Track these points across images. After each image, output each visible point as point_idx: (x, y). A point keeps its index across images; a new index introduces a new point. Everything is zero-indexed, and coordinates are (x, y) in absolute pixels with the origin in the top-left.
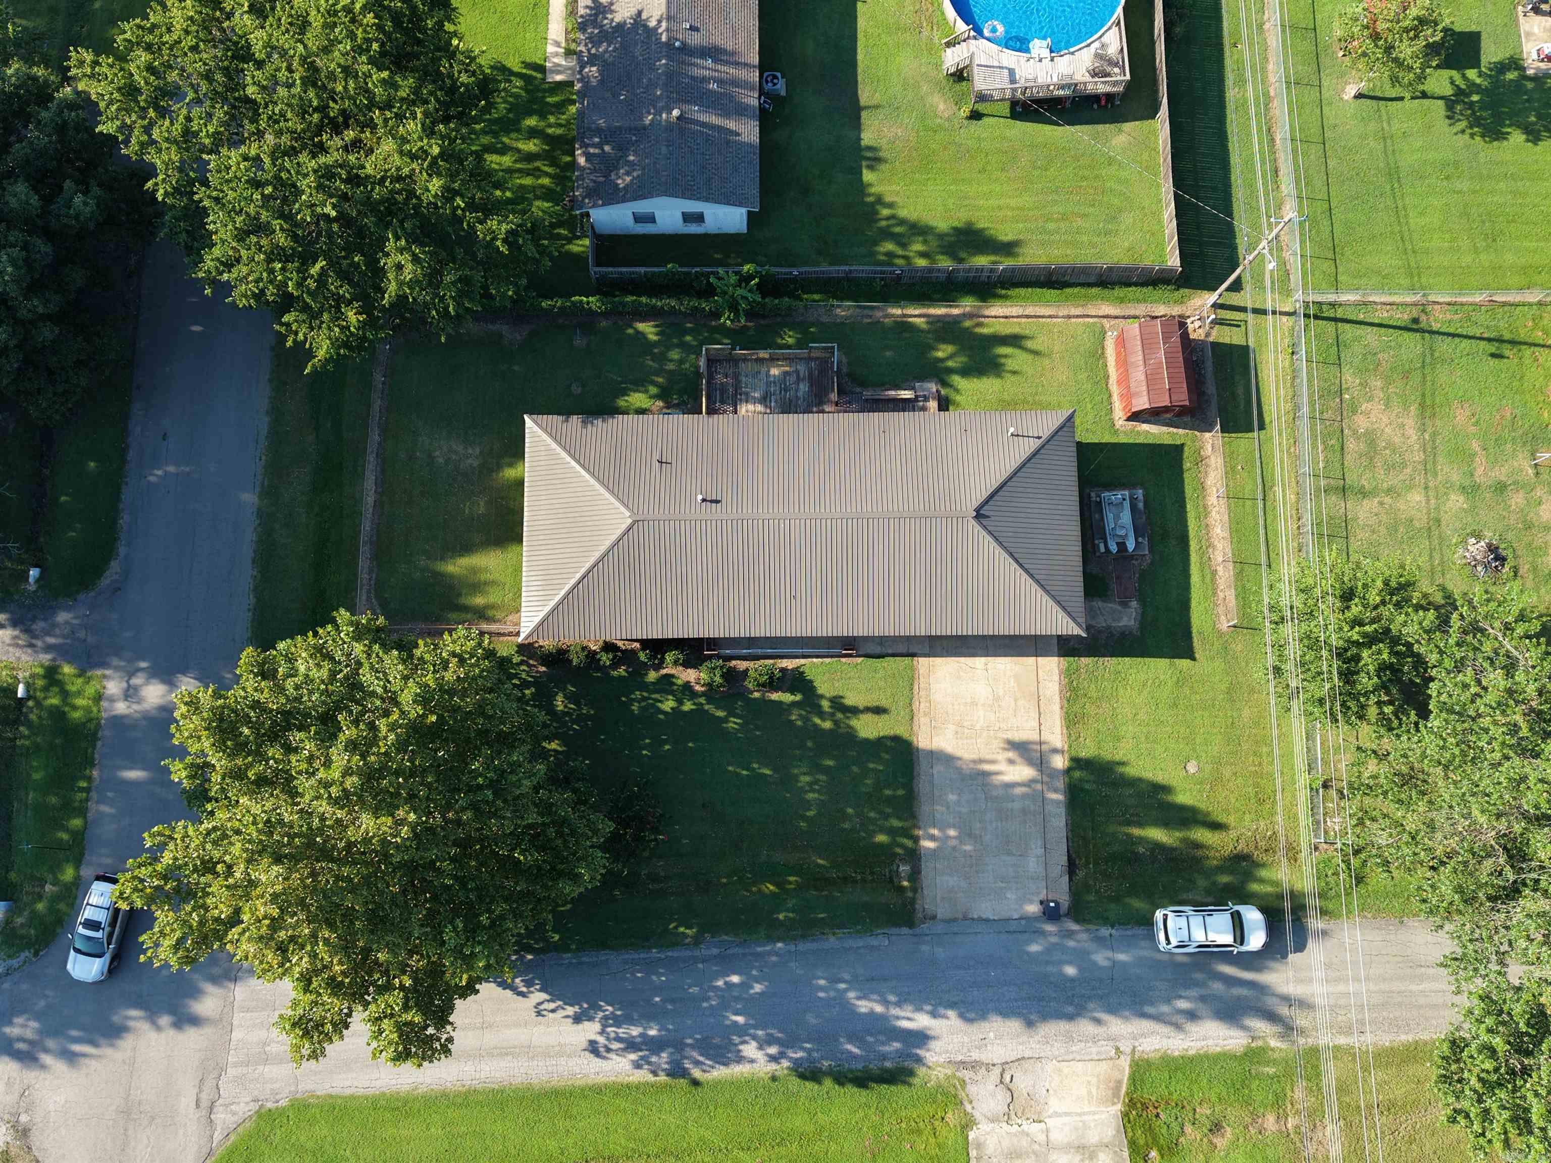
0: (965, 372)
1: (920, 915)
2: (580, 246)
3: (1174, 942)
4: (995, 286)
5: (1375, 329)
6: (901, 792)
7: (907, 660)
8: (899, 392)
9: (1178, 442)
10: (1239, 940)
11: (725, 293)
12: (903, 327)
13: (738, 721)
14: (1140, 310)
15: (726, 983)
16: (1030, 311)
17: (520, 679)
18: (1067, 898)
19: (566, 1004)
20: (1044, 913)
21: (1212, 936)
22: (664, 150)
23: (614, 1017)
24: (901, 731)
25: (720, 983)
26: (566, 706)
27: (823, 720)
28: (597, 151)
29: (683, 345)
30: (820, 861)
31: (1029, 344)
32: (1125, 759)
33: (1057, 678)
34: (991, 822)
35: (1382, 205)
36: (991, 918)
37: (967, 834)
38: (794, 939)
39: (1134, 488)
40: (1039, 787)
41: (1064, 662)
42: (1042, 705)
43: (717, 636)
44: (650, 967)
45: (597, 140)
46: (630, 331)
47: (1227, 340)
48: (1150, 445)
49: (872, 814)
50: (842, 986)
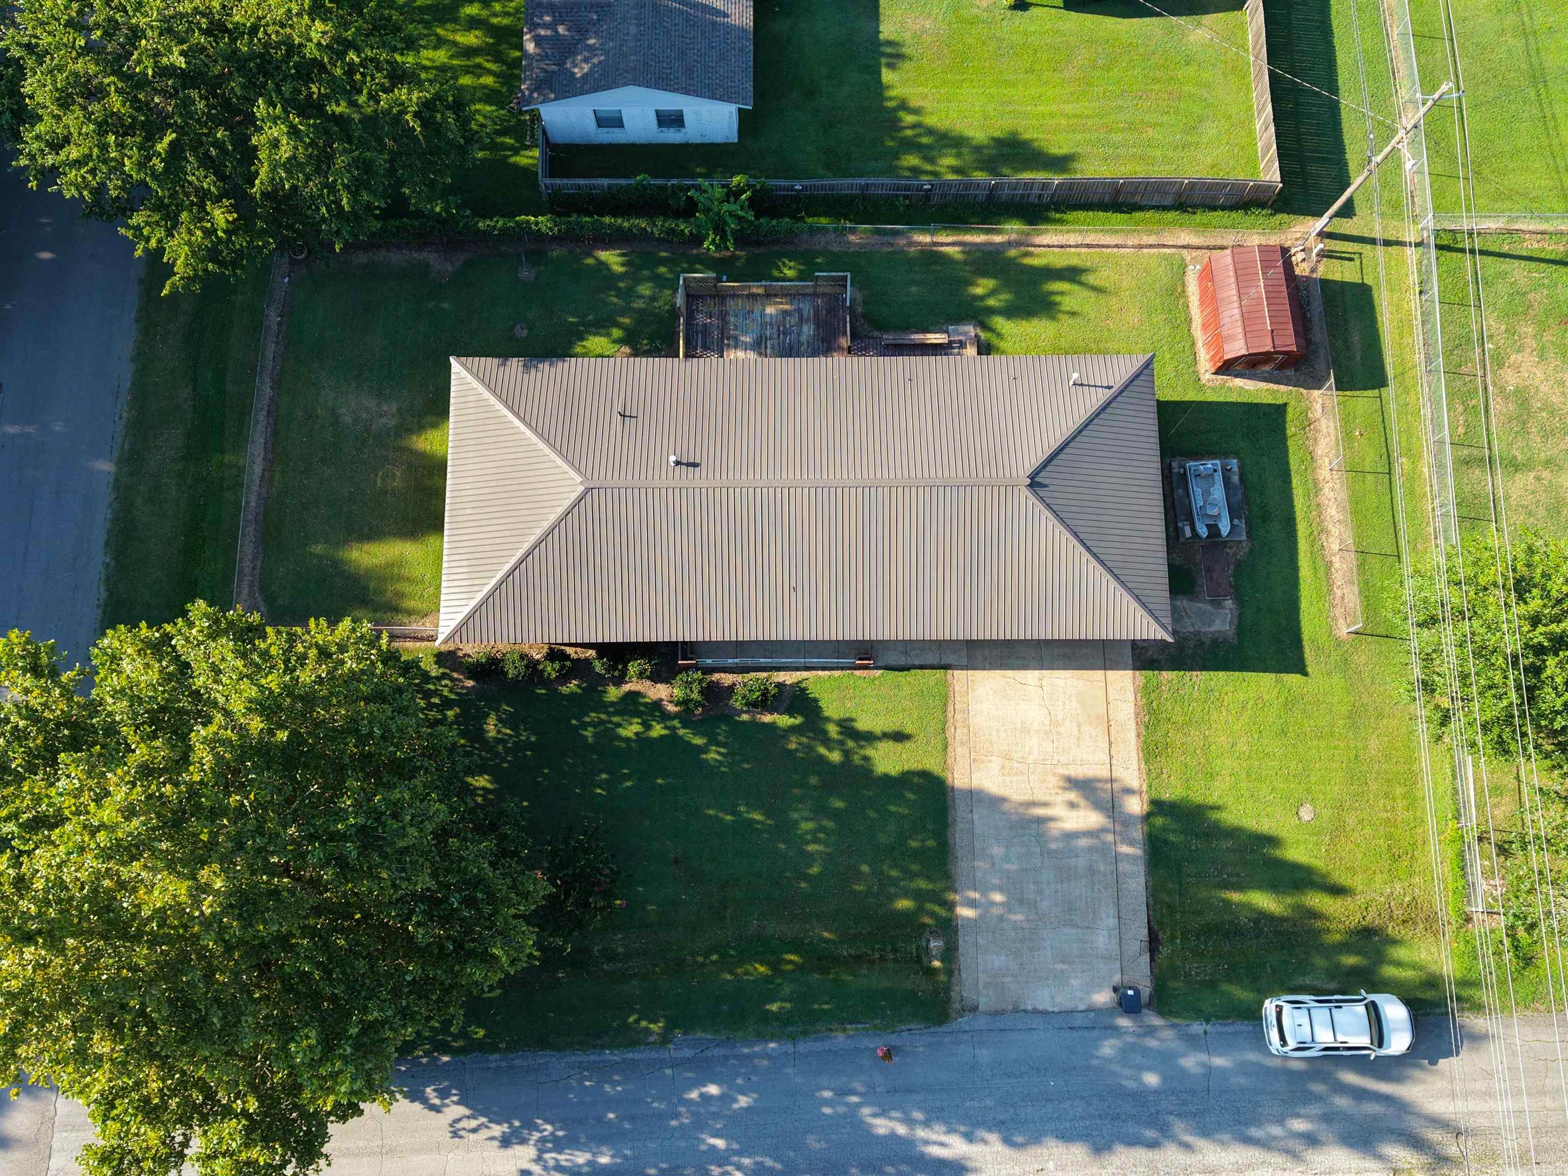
0: (1011, 312)
1: (957, 1006)
2: (530, 157)
3: (1292, 1043)
4: (1048, 208)
5: (1523, 263)
6: (931, 843)
7: (939, 673)
8: (929, 336)
9: (1280, 402)
10: (1376, 1042)
11: (710, 210)
12: (932, 257)
13: (722, 750)
14: (1229, 238)
15: (702, 1095)
16: (1090, 239)
17: (441, 696)
18: (1148, 984)
19: (490, 1121)
20: (1120, 1004)
21: (1340, 1038)
22: (633, 30)
23: (555, 1139)
24: (931, 764)
25: (694, 1095)
26: (499, 732)
27: (830, 749)
28: (549, 33)
29: (656, 279)
30: (826, 934)
31: (1091, 279)
32: (1221, 802)
33: (1131, 697)
34: (1049, 883)
35: (1526, 114)
36: (1051, 1009)
37: (1017, 899)
38: (793, 1038)
39: (1226, 458)
40: (1110, 838)
41: (1142, 676)
42: (1113, 732)
43: (694, 639)
44: (603, 1072)
45: (548, 19)
46: (590, 261)
47: (1337, 277)
48: (1244, 404)
49: (894, 873)
50: (854, 1099)
